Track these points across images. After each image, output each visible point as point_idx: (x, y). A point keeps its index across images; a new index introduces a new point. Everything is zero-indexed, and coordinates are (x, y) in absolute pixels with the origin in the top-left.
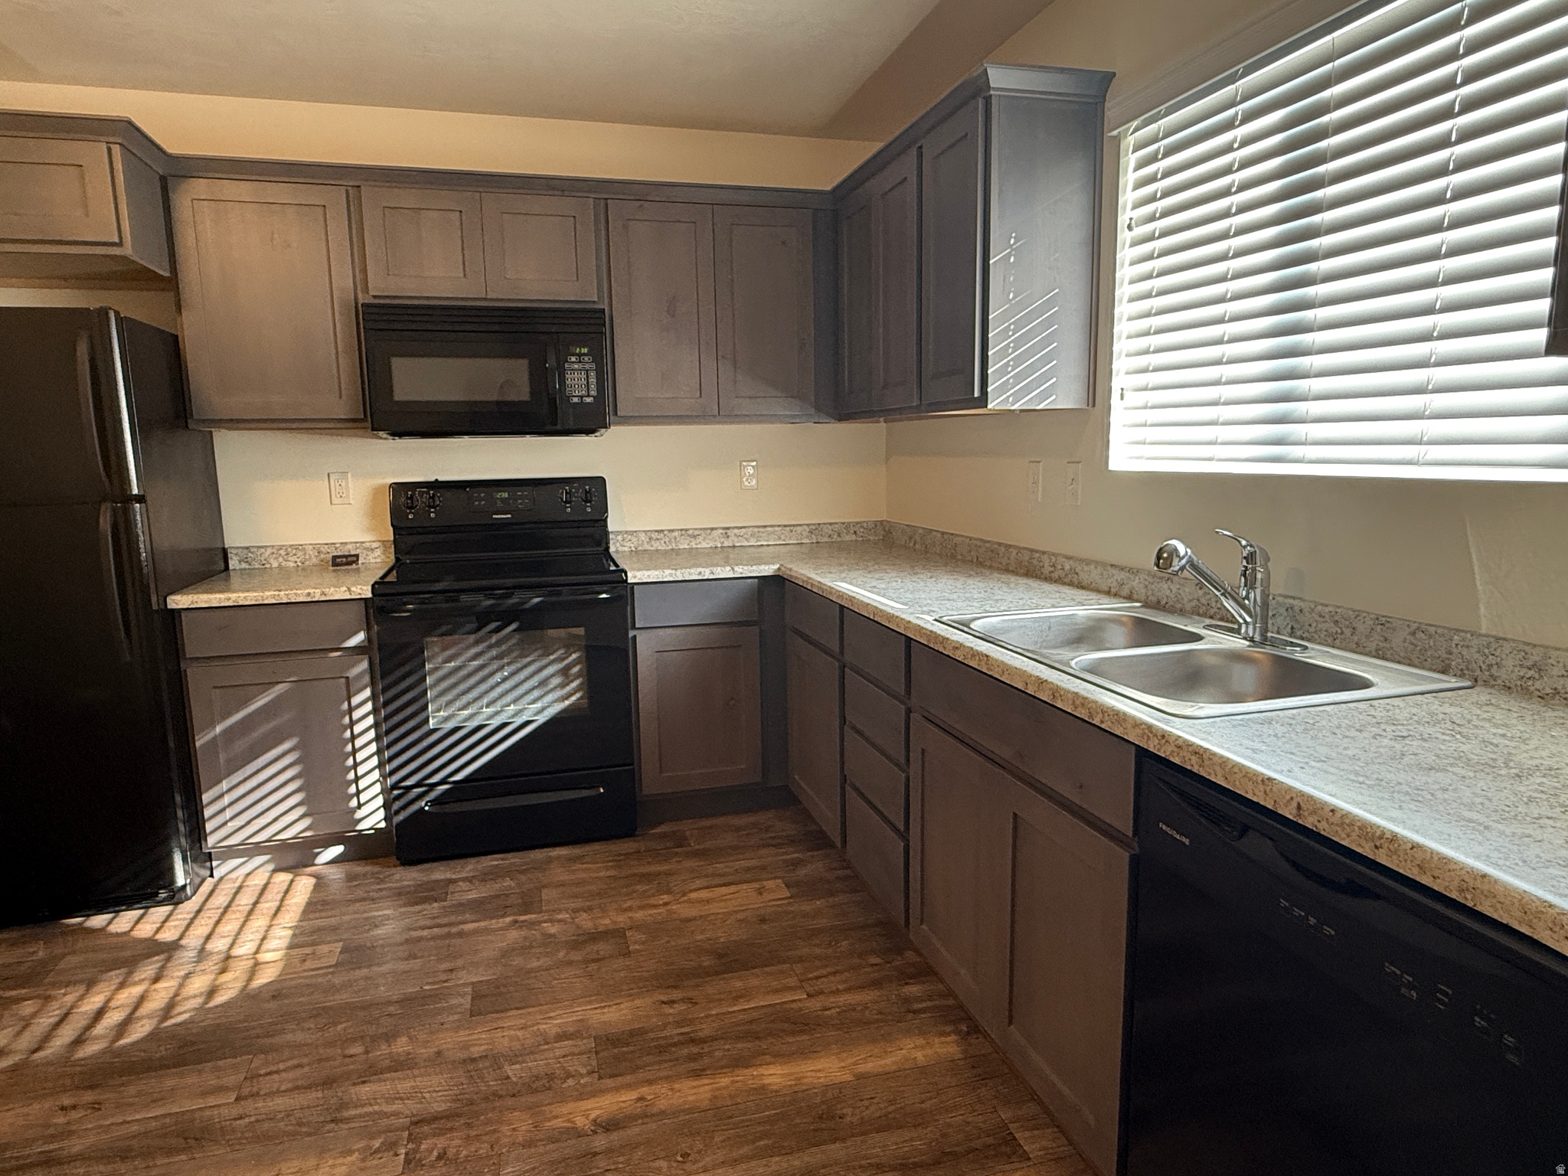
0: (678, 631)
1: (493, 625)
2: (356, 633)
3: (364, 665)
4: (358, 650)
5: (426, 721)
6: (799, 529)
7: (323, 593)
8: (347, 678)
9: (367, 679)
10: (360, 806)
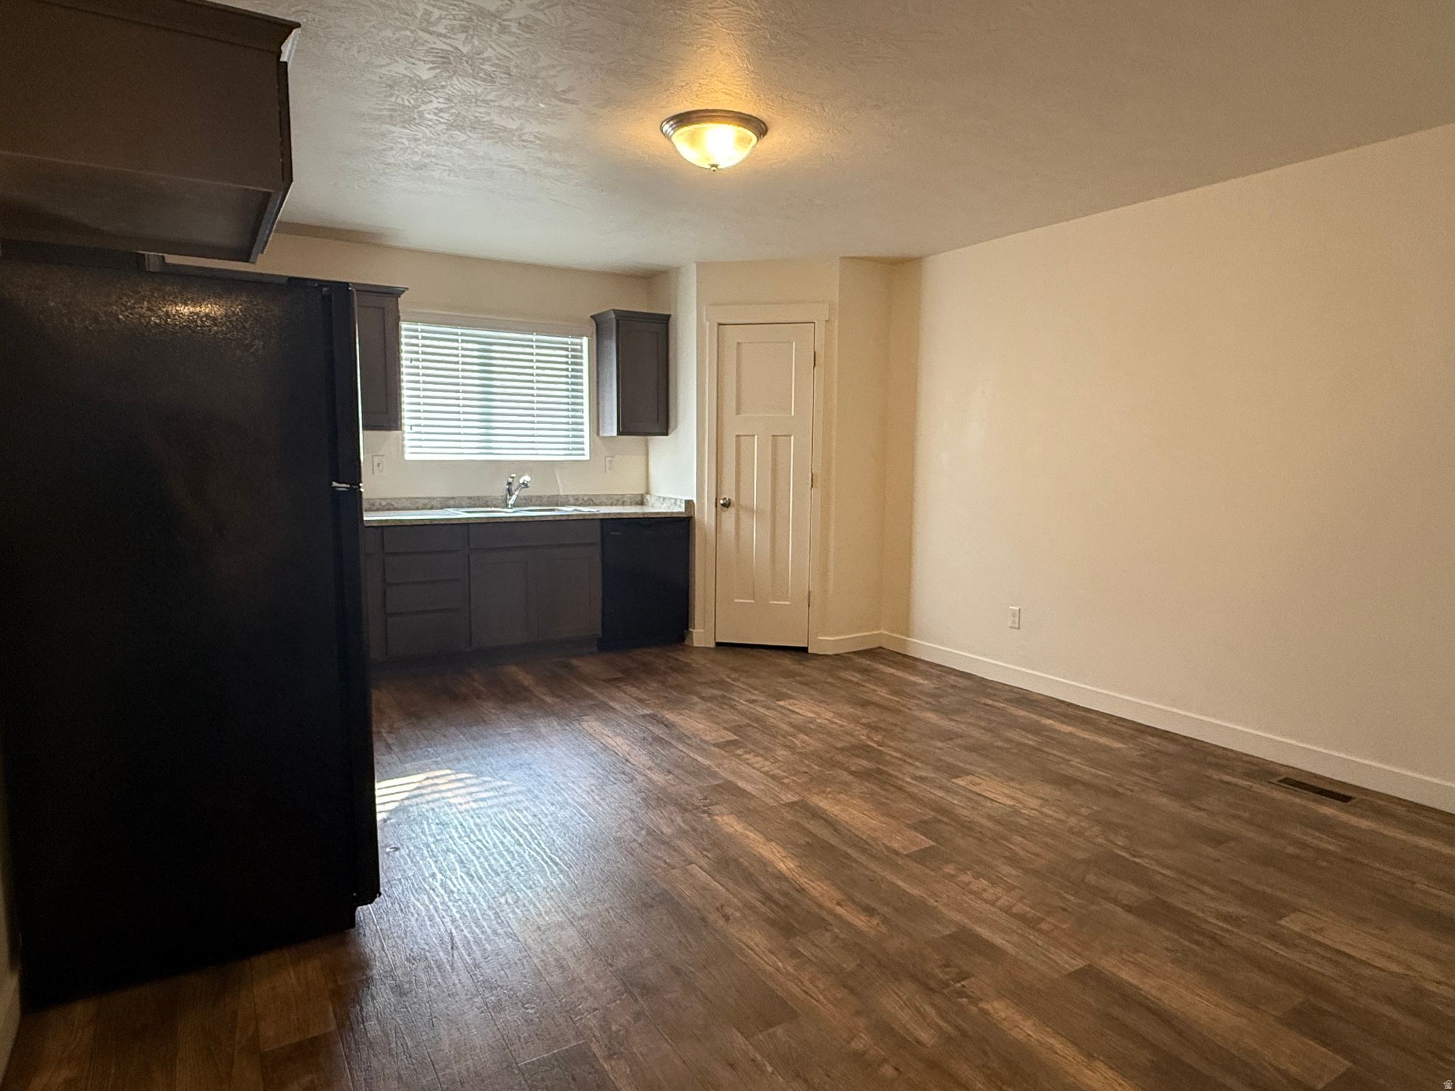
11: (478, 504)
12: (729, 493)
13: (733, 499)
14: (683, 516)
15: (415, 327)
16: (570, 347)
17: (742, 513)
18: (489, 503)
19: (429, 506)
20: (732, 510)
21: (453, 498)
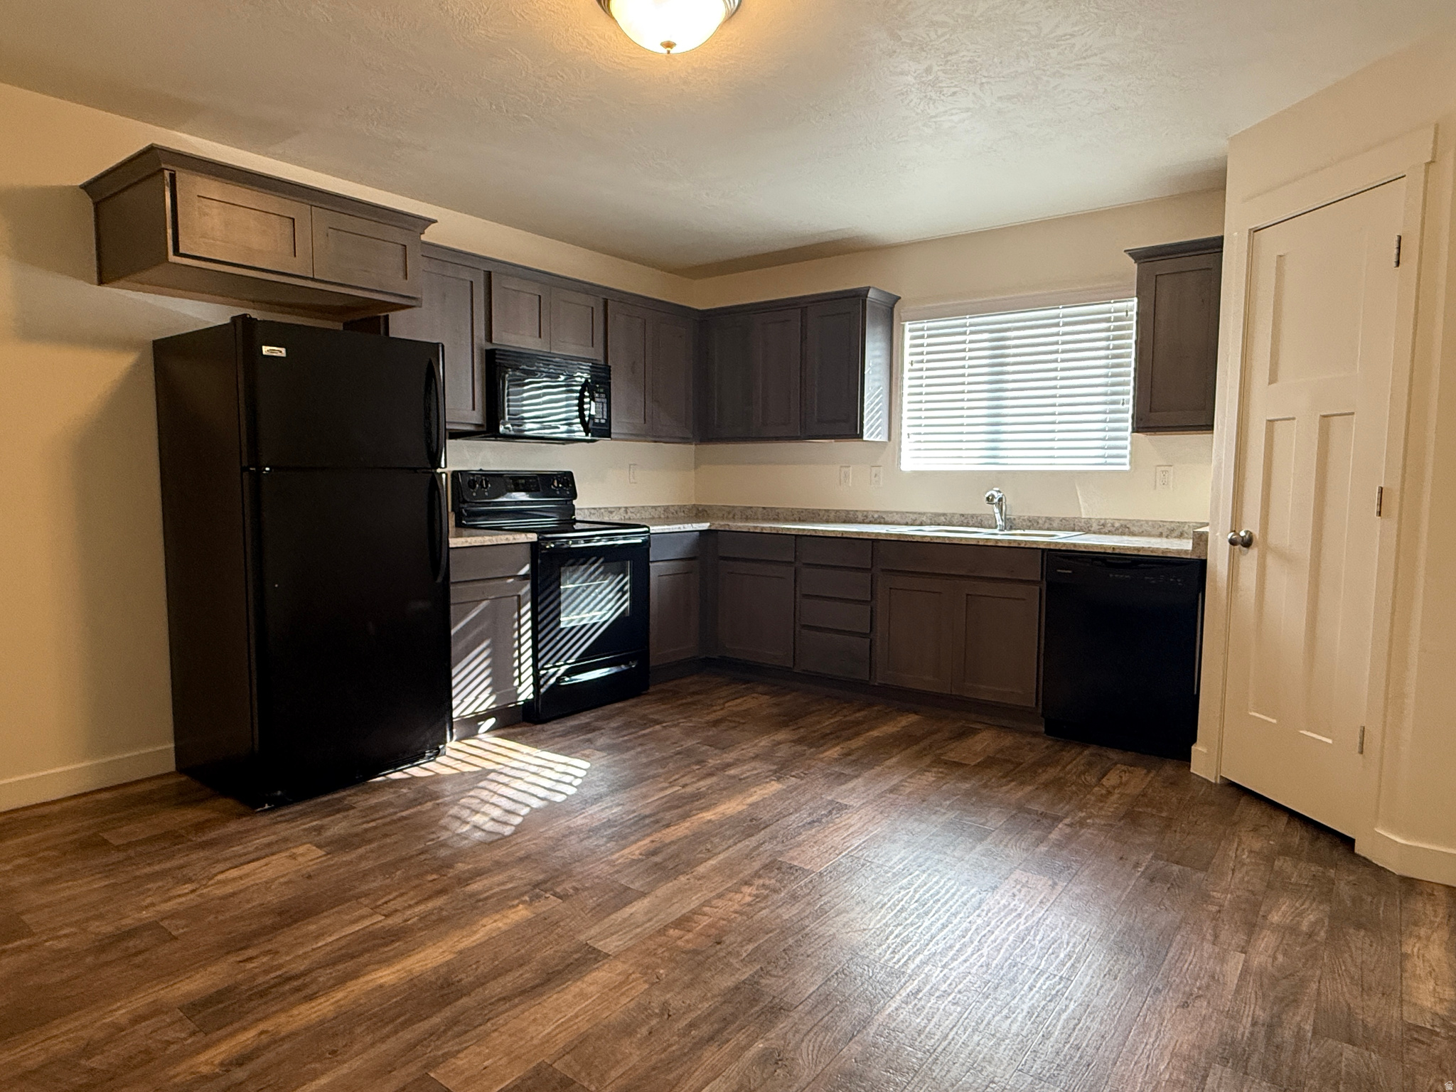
0: (666, 563)
1: (594, 559)
2: (525, 565)
3: (528, 587)
4: (525, 577)
5: (559, 622)
6: (659, 509)
7: (514, 539)
8: (519, 596)
9: (529, 596)
10: (520, 684)
11: (971, 523)
12: (1251, 525)
13: (1256, 533)
14: (1189, 557)
15: (919, 326)
16: (1113, 316)
17: (1270, 560)
18: (986, 523)
19: (918, 522)
20: (1253, 552)
21: (944, 515)
